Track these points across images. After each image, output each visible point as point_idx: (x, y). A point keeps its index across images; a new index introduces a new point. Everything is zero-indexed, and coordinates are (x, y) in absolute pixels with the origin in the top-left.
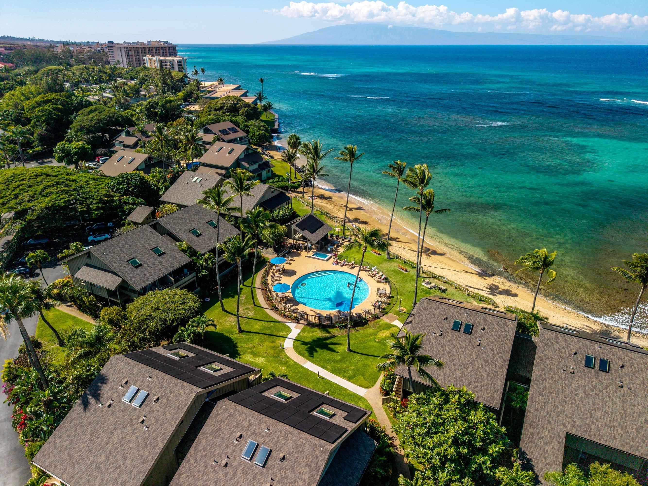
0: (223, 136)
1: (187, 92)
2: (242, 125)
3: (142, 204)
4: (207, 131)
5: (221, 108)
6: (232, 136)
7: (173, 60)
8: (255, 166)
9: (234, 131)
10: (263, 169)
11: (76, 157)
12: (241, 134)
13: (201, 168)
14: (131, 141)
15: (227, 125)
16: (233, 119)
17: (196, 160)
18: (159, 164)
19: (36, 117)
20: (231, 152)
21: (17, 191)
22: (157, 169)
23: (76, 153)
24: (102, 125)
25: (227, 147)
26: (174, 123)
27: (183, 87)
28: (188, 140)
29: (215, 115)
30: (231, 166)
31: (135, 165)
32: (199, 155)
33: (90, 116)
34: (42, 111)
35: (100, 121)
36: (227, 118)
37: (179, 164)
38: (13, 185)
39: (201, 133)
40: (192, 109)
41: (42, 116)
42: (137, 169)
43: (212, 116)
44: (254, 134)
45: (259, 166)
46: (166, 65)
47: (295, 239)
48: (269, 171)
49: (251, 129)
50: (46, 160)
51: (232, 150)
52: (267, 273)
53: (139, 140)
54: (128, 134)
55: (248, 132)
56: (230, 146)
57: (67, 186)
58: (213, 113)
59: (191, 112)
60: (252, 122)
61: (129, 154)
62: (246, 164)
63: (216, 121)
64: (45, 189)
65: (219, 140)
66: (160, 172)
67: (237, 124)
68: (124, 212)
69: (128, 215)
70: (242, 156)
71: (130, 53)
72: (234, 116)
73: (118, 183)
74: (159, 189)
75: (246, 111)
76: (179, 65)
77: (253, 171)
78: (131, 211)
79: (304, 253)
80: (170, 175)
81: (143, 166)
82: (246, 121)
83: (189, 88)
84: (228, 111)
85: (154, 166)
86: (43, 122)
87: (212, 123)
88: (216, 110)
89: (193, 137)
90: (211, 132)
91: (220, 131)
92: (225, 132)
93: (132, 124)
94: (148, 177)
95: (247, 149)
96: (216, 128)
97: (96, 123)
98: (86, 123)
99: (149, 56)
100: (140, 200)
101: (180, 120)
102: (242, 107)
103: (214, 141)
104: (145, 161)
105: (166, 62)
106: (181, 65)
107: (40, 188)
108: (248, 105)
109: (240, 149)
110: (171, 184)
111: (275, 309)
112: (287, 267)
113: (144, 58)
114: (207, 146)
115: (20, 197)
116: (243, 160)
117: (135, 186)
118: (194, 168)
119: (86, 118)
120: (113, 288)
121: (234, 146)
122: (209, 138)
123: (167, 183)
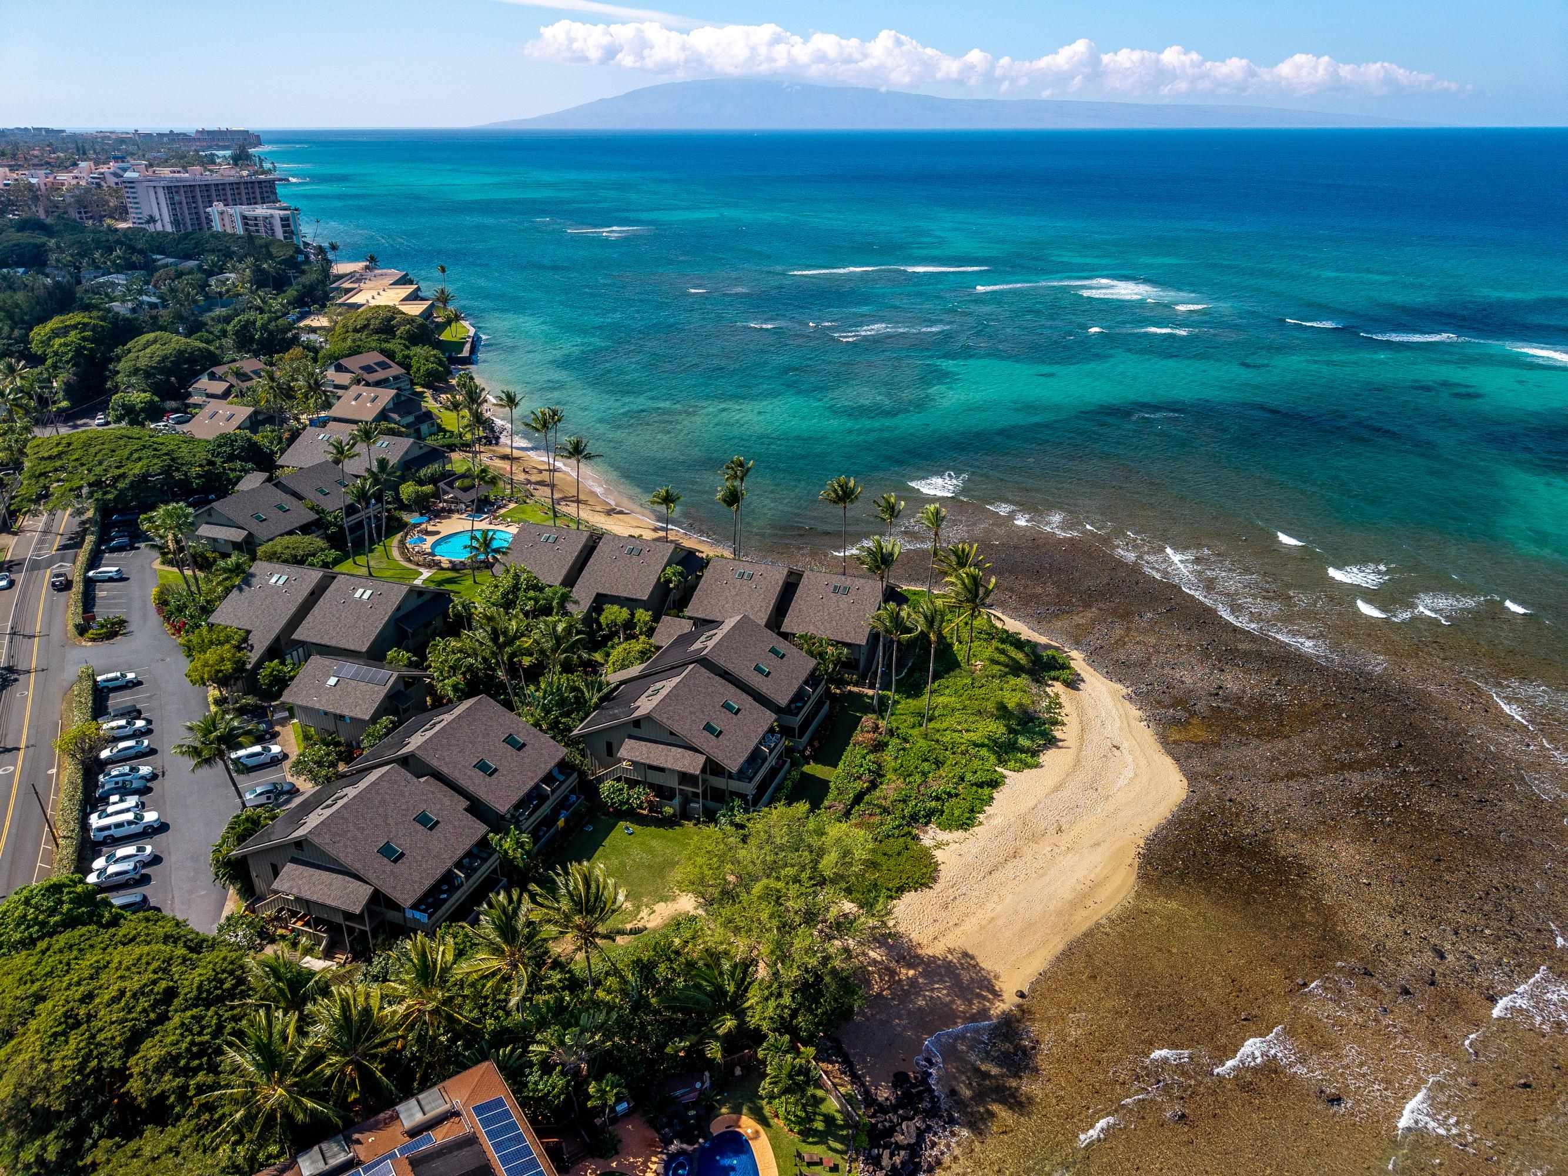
0: (366, 376)
1: (304, 286)
2: (399, 356)
3: (253, 470)
4: (339, 368)
5: (365, 327)
6: (380, 375)
7: (272, 216)
8: (410, 419)
9: (384, 366)
10: (423, 422)
11: (143, 415)
12: (396, 370)
13: (332, 425)
14: (219, 387)
15: (373, 358)
16: (384, 345)
17: (323, 414)
18: (270, 420)
19: (56, 353)
20: (373, 400)
21: (99, 457)
22: (268, 427)
23: (142, 410)
24: (168, 364)
25: (368, 393)
26: (287, 356)
27: (295, 278)
28: (310, 386)
29: (354, 341)
30: (374, 420)
31: (236, 422)
32: (328, 405)
33: (148, 351)
34: (65, 345)
35: (165, 358)
36: (373, 344)
37: (298, 420)
38: (93, 450)
39: (331, 373)
40: (315, 324)
41: (66, 353)
42: (239, 428)
43: (349, 342)
44: (419, 369)
45: (416, 418)
46: (256, 225)
47: (445, 501)
48: (433, 425)
49: (413, 362)
50: (79, 422)
51: (376, 397)
52: (407, 534)
53: (232, 386)
54: (212, 377)
55: (408, 367)
56: (373, 392)
57: (155, 450)
58: (351, 336)
59: (313, 330)
60: (417, 350)
61: (223, 408)
62: (395, 416)
63: (355, 352)
64: (131, 454)
65: (358, 382)
66: (273, 431)
67: (390, 355)
68: (229, 480)
69: (236, 483)
70: (391, 405)
71: (177, 198)
72: (387, 341)
73: (219, 446)
74: (273, 453)
75: (408, 331)
76: (283, 226)
77: (408, 426)
78: (239, 479)
79: (456, 516)
80: (287, 435)
81: (248, 424)
82: (408, 348)
83: (306, 279)
84: (377, 331)
85: (263, 423)
86: (68, 362)
87: (349, 355)
88: (356, 331)
89: (316, 382)
90: (347, 370)
91: (362, 368)
92: (368, 369)
93: (217, 361)
94: (256, 438)
95: (397, 395)
96: (353, 363)
97: (159, 362)
98: (142, 363)
99: (218, 206)
100: (250, 465)
101: (296, 351)
102: (400, 324)
103: (351, 384)
104: (250, 417)
105: (256, 219)
106: (288, 225)
107: (126, 452)
108: (411, 320)
109: (386, 395)
110: (289, 446)
111: (410, 561)
112: (430, 528)
113: (209, 210)
114: (340, 392)
115: (106, 463)
116: (392, 410)
117: (242, 448)
118: (323, 423)
119: (141, 354)
120: (239, 540)
121: (379, 391)
122: (344, 378)
123: (284, 445)
